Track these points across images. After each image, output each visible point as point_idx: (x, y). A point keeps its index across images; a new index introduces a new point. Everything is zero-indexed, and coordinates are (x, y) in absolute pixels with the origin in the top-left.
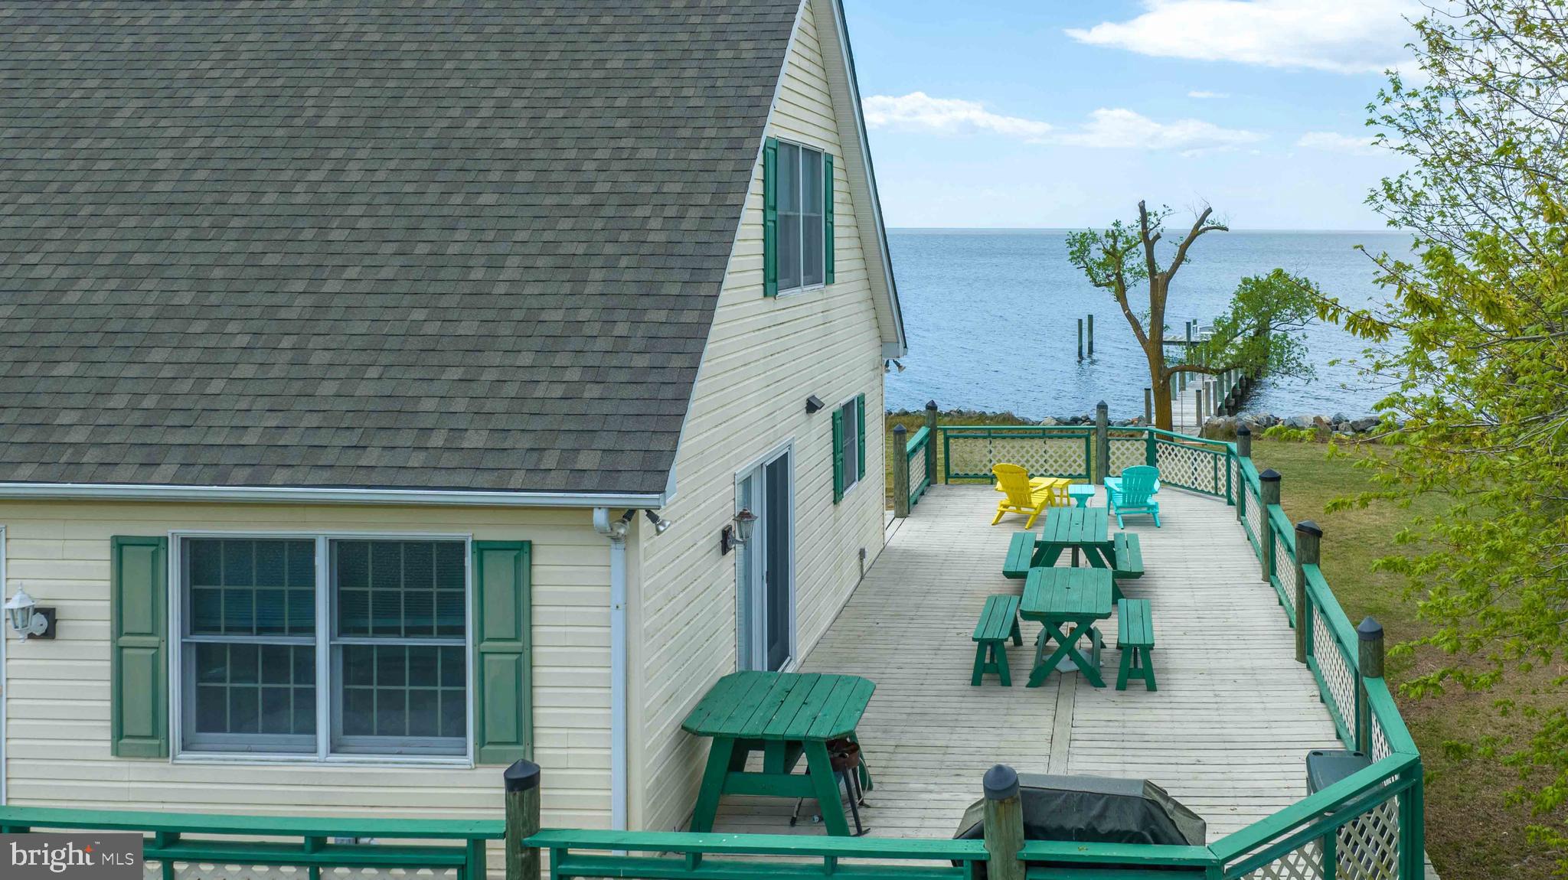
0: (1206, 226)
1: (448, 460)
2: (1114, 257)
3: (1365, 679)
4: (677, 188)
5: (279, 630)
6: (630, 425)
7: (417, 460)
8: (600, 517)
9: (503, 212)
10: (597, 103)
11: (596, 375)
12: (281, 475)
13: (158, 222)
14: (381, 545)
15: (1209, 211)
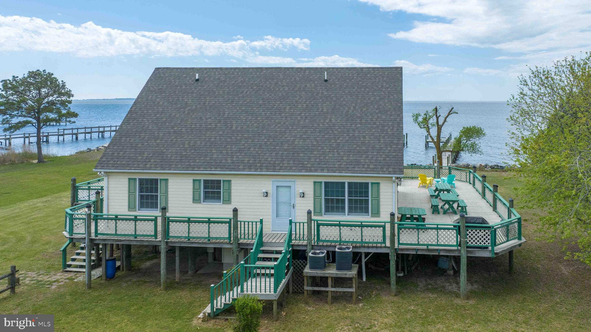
0: (452, 112)
1: (369, 169)
2: (426, 120)
3: (511, 209)
4: (391, 124)
5: (339, 196)
6: (395, 164)
7: (364, 169)
8: (394, 178)
9: (362, 128)
10: (371, 107)
11: (388, 156)
12: (344, 172)
13: (304, 130)
14: (355, 183)
15: (453, 108)
